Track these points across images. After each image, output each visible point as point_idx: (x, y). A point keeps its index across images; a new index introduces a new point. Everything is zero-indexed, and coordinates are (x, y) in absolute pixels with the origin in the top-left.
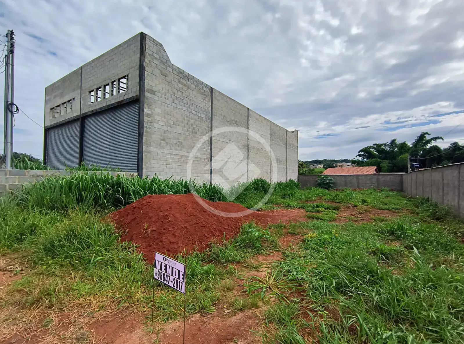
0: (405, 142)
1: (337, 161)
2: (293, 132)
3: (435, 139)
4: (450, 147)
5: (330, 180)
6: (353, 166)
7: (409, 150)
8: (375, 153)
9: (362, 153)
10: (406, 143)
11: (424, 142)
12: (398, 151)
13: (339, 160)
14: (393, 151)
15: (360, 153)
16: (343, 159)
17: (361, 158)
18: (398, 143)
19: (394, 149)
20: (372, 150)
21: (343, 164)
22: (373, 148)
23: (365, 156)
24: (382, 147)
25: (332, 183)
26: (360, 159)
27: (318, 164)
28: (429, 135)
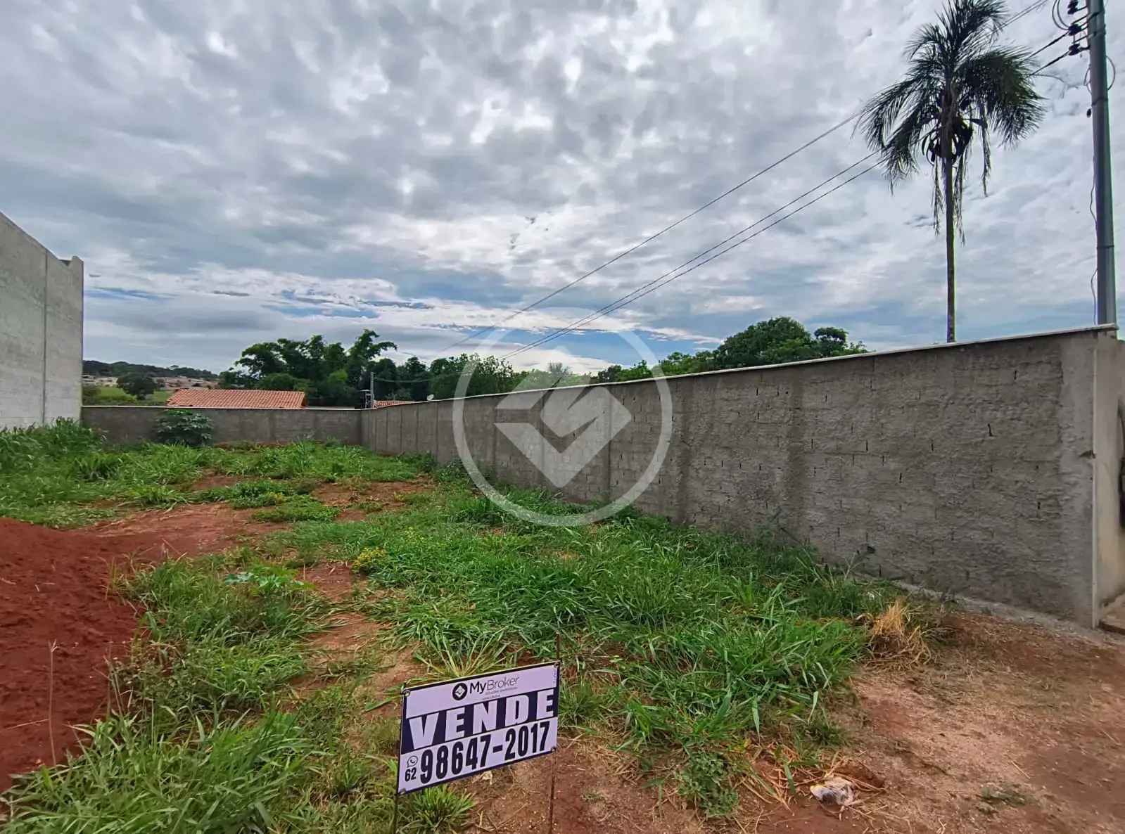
0: (340, 344)
1: (162, 369)
2: (67, 263)
3: (385, 345)
4: (408, 365)
5: (203, 422)
6: (209, 387)
7: (345, 362)
8: (281, 359)
9: (253, 357)
10: (342, 346)
11: (368, 348)
12: (325, 363)
13: (168, 370)
14: (316, 360)
15: (247, 356)
16: (180, 367)
17: (247, 368)
18: (328, 345)
19: (319, 358)
20: (275, 353)
21: (181, 380)
22: (278, 348)
23: (260, 364)
24: (296, 349)
25: (208, 430)
26: (246, 370)
27: (98, 374)
28: (376, 336)
